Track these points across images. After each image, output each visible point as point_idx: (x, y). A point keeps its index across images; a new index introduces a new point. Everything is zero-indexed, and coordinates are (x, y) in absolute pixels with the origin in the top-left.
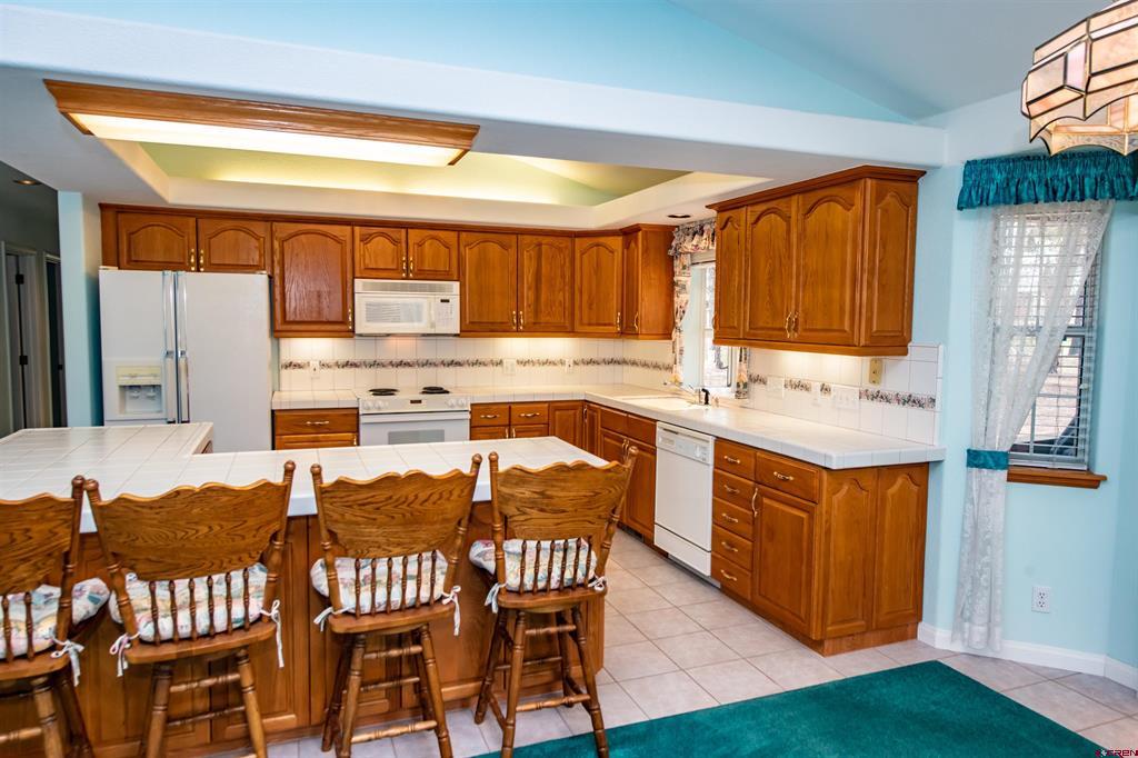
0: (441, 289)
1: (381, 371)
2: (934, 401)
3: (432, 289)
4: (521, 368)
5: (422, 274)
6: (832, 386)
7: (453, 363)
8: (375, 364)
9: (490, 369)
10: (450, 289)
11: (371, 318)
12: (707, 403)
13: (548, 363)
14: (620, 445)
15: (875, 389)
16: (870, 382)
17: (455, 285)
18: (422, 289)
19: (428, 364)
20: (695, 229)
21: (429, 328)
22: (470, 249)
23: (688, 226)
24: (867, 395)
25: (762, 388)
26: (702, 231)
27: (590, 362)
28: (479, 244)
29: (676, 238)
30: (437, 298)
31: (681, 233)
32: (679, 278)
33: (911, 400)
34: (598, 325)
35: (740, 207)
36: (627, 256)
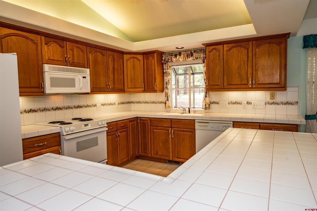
0: (83, 72)
1: (48, 113)
2: (298, 102)
3: (79, 72)
4: (102, 107)
5: (73, 65)
6: (252, 102)
7: (79, 107)
8: (45, 110)
9: (92, 108)
10: (86, 73)
11: (52, 85)
12: (189, 113)
13: (111, 104)
14: (167, 131)
15: (272, 101)
16: (270, 99)
17: (88, 70)
18: (75, 71)
19: (69, 108)
20: (176, 54)
21: (79, 90)
22: (91, 54)
23: (171, 53)
24: (269, 103)
25: (216, 105)
26: (180, 54)
27: (123, 103)
28: (94, 52)
29: (164, 56)
30: (81, 76)
31: (167, 55)
32: (168, 71)
33: (287, 103)
34: (135, 88)
35: (220, 45)
36: (146, 62)
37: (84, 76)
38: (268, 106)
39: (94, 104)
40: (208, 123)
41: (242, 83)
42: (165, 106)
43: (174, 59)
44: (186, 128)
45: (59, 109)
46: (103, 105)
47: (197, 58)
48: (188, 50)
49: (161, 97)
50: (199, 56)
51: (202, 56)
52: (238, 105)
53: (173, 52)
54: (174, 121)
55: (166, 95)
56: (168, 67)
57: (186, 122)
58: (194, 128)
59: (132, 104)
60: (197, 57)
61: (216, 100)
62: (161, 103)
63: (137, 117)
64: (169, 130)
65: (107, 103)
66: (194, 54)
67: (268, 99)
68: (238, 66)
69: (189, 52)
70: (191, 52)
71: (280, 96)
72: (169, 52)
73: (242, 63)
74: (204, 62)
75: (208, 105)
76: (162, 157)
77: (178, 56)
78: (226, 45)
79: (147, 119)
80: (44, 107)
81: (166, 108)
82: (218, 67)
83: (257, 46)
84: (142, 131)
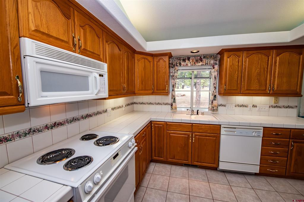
0: (99, 67)
1: (37, 137)
2: (297, 106)
3: (94, 66)
4: (112, 112)
5: (85, 53)
7: (88, 116)
8: (31, 132)
9: (103, 115)
10: (103, 68)
11: (46, 87)
13: (120, 107)
14: (187, 136)
15: (275, 105)
16: (274, 103)
17: (106, 66)
18: (89, 64)
19: (74, 120)
20: (185, 58)
21: (94, 95)
22: (108, 44)
23: (180, 57)
24: (272, 107)
25: (223, 107)
26: (189, 59)
27: (128, 105)
28: (111, 43)
29: (171, 61)
30: (97, 73)
31: (174, 59)
32: (175, 74)
33: (288, 107)
34: (145, 90)
35: (240, 51)
36: (157, 64)
37: (102, 73)
38: (271, 109)
39: (105, 109)
40: (235, 128)
41: (260, 89)
42: (172, 107)
43: (183, 63)
44: (211, 133)
45: (58, 124)
46: (113, 109)
47: (206, 64)
48: (197, 55)
49: (169, 99)
50: (209, 62)
51: (212, 62)
52: (244, 108)
53: (181, 57)
54: (195, 126)
55: (172, 97)
56: (176, 71)
57: (210, 127)
58: (219, 133)
59: (135, 105)
60: (207, 62)
61: (223, 103)
62: (167, 104)
63: (151, 121)
64: (189, 135)
65: (116, 107)
66: (204, 60)
67: (273, 104)
68: (258, 73)
69: (199, 58)
70: (201, 57)
71: (283, 101)
72: (177, 56)
73: (262, 70)
74: (214, 68)
75: (216, 108)
76: (180, 161)
77: (187, 61)
78: (246, 52)
79: (163, 123)
80: (29, 127)
81: (172, 109)
82: (237, 72)
83: (278, 55)
84: (157, 135)
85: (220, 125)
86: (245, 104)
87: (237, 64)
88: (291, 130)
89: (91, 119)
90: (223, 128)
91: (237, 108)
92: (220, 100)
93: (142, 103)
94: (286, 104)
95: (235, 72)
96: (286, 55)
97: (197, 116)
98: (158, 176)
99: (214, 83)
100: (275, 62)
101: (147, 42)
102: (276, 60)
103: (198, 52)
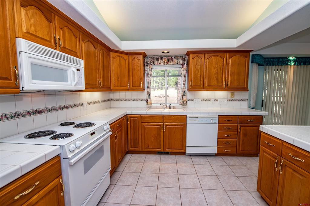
0: (76, 63)
1: (21, 120)
3: (72, 61)
4: (89, 106)
5: (64, 51)
6: (218, 99)
7: (65, 107)
8: (16, 115)
9: (79, 108)
10: (80, 64)
11: (35, 76)
13: (96, 102)
14: (159, 126)
15: (231, 99)
16: (231, 97)
18: (68, 60)
19: (52, 109)
20: (158, 58)
21: (72, 86)
22: (84, 43)
23: (154, 56)
24: (229, 100)
25: (191, 102)
26: (161, 58)
27: (105, 101)
28: (87, 42)
29: (146, 59)
30: (75, 68)
31: (149, 58)
32: (150, 72)
33: (241, 100)
34: (121, 86)
35: (202, 53)
36: (132, 62)
39: (81, 103)
40: (198, 117)
41: (218, 85)
42: (147, 103)
43: (156, 62)
44: (178, 122)
45: (39, 112)
46: (89, 103)
47: (177, 63)
48: (169, 55)
49: (144, 95)
50: (178, 62)
51: (181, 62)
52: (209, 102)
54: (166, 117)
55: (147, 93)
56: (150, 69)
57: (178, 117)
58: (185, 122)
59: (112, 102)
60: (177, 62)
61: (191, 98)
62: (143, 100)
63: (127, 115)
64: (161, 126)
65: (92, 101)
66: (174, 60)
68: (216, 72)
69: (170, 58)
70: (172, 57)
71: (238, 95)
72: (151, 56)
73: (219, 69)
74: (183, 67)
75: (186, 102)
76: (153, 150)
77: (160, 60)
78: (206, 54)
79: (138, 116)
80: (15, 111)
81: (148, 104)
82: (200, 71)
83: (230, 57)
84: (132, 127)
85: (186, 115)
86: (208, 98)
87: (200, 64)
88: (238, 117)
89: (68, 110)
90: (189, 118)
91: (203, 102)
92: (189, 95)
93: (119, 100)
94: (240, 98)
95: (199, 71)
96: (236, 58)
97: (170, 109)
98: (133, 164)
99: (184, 80)
100: (229, 64)
101: (121, 41)
102: (229, 62)
103: (168, 52)
